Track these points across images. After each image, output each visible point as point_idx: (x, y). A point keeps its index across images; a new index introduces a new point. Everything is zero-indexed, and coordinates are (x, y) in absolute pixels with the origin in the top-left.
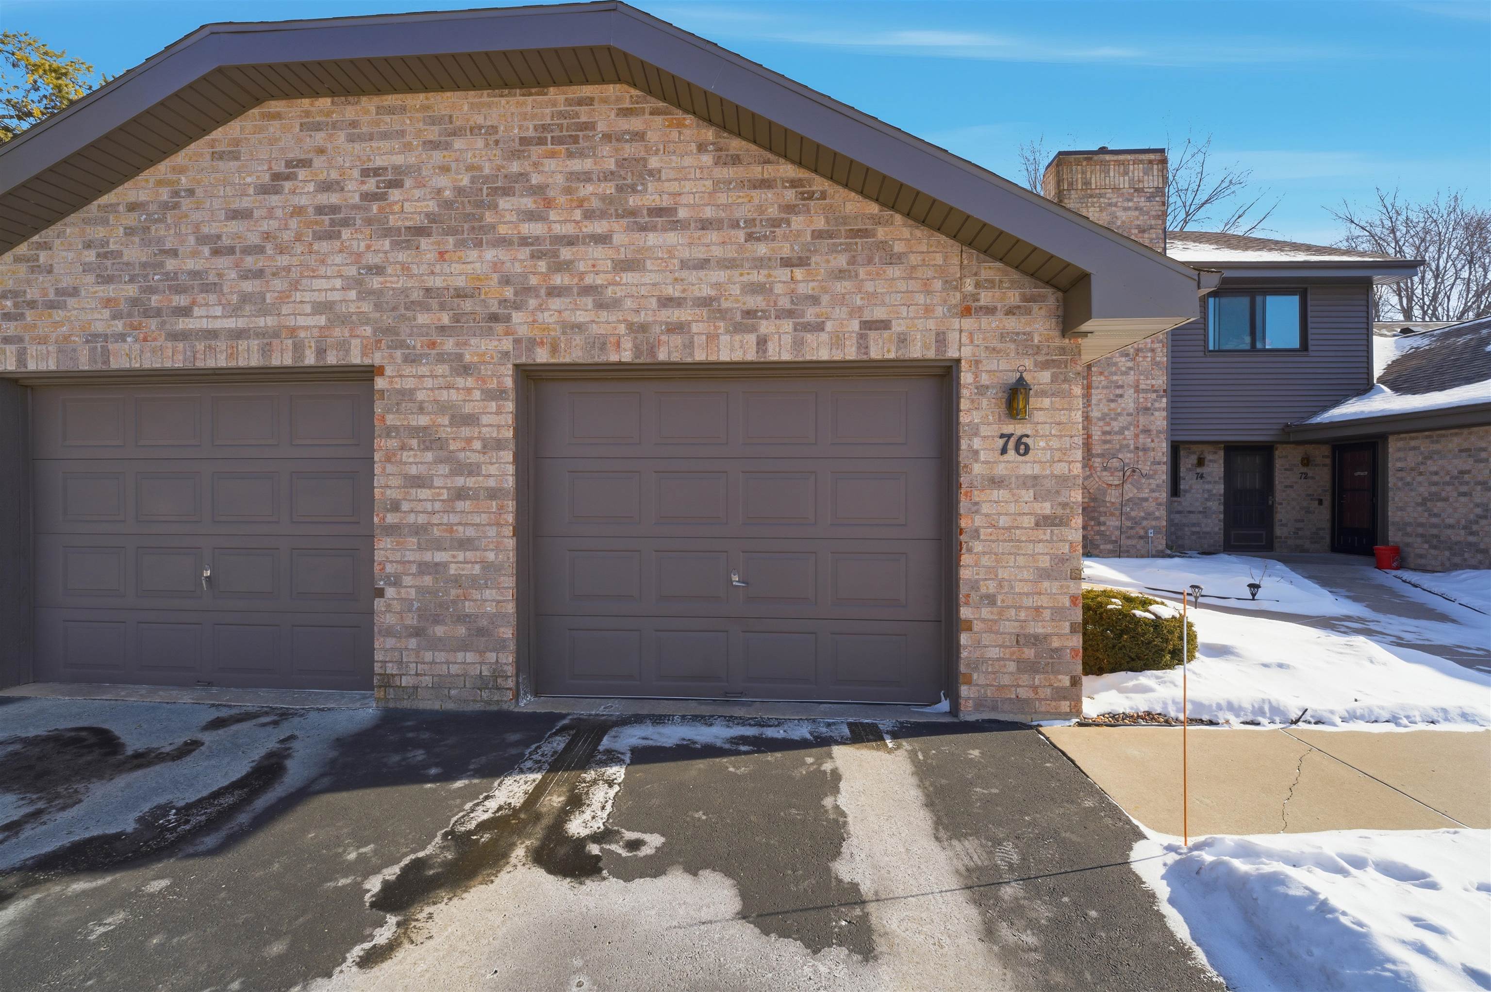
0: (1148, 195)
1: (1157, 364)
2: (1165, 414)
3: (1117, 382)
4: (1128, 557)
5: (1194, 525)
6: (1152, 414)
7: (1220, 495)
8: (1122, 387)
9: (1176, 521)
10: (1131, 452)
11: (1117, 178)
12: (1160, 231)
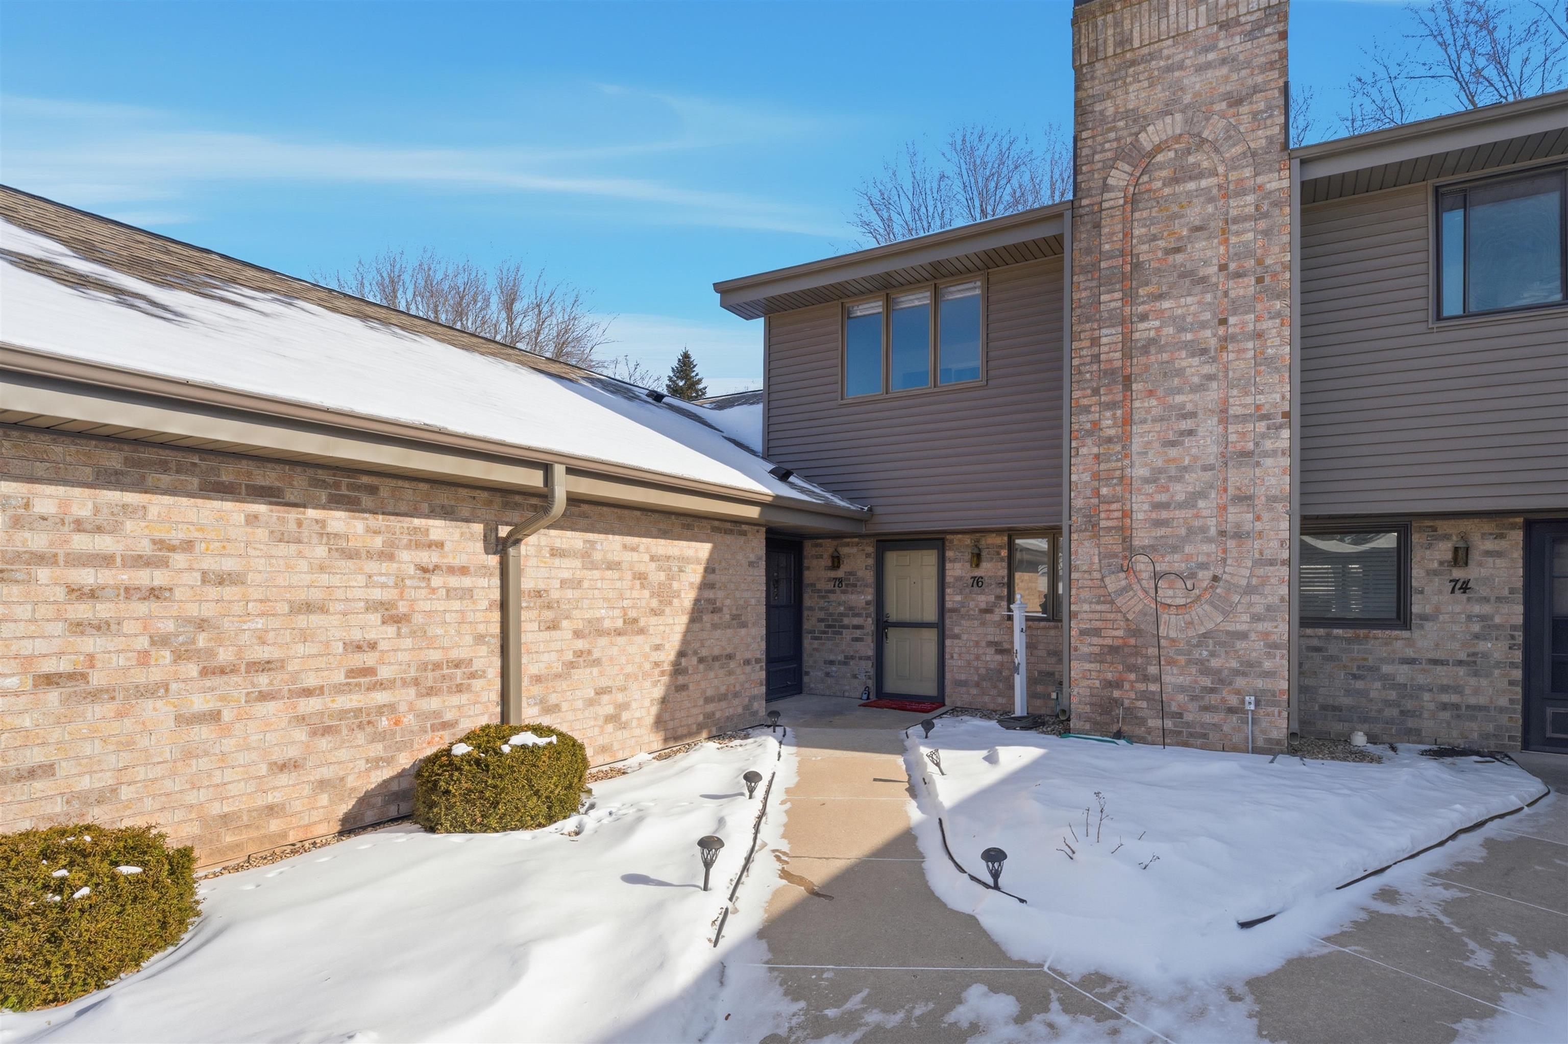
0: (1248, 27)
1: (1270, 362)
2: (1285, 461)
3: (1182, 406)
4: (1203, 747)
5: (1444, 689)
6: (1258, 464)
7: (1514, 628)
8: (1193, 415)
9: (1401, 679)
10: (1210, 540)
11: (1182, 15)
12: (1276, 93)
